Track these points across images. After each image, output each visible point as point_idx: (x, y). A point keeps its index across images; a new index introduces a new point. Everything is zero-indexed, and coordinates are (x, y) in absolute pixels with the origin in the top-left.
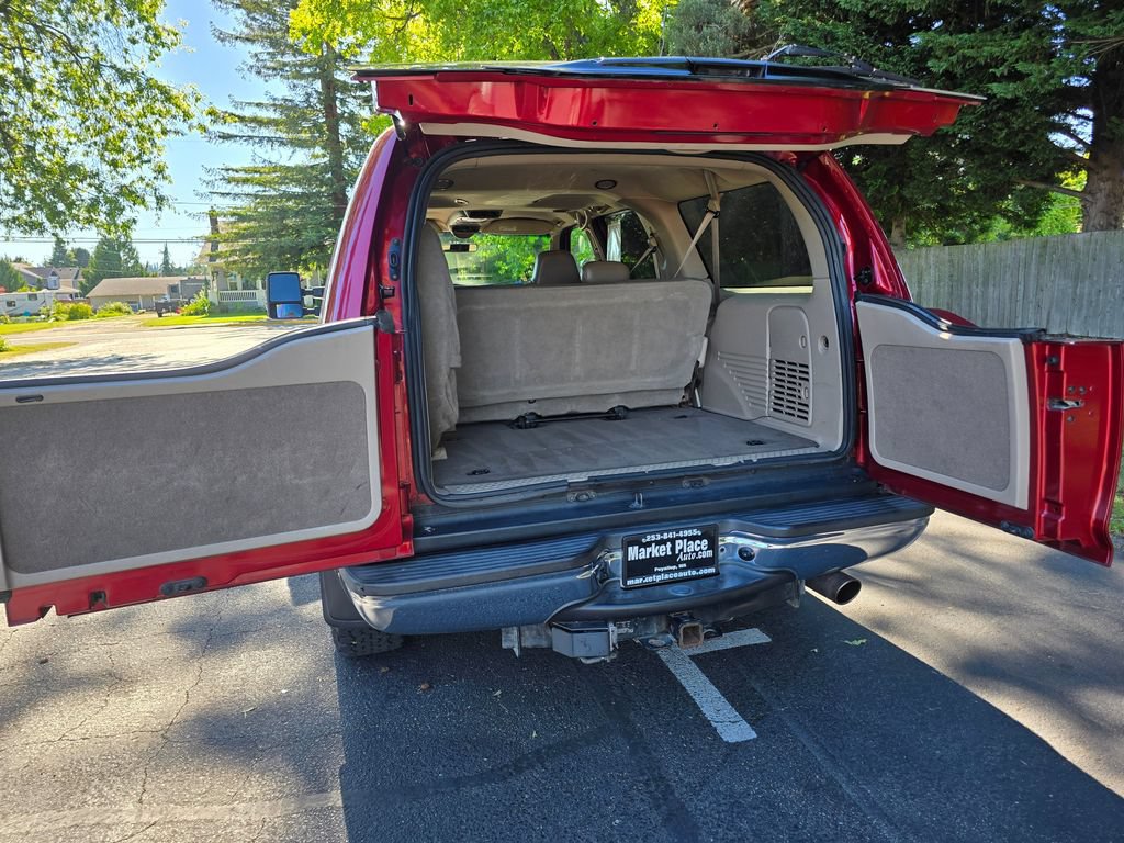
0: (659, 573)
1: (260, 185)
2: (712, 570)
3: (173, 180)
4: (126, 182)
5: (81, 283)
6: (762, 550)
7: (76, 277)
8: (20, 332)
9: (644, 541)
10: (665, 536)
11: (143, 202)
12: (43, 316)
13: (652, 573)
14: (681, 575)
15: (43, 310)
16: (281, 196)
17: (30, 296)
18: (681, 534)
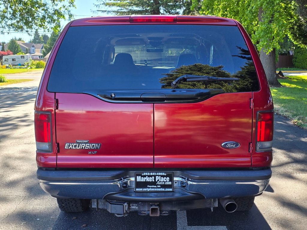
0: (149, 188)
1: (119, 6)
2: (171, 190)
3: (76, 6)
4: (57, 8)
5: (44, 51)
6: (190, 184)
7: (42, 48)
8: (14, 73)
9: (143, 175)
10: (151, 174)
11: (64, 16)
12: (26, 66)
13: (146, 187)
14: (158, 190)
15: (26, 63)
16: (129, 12)
17: (21, 57)
18: (158, 174)
